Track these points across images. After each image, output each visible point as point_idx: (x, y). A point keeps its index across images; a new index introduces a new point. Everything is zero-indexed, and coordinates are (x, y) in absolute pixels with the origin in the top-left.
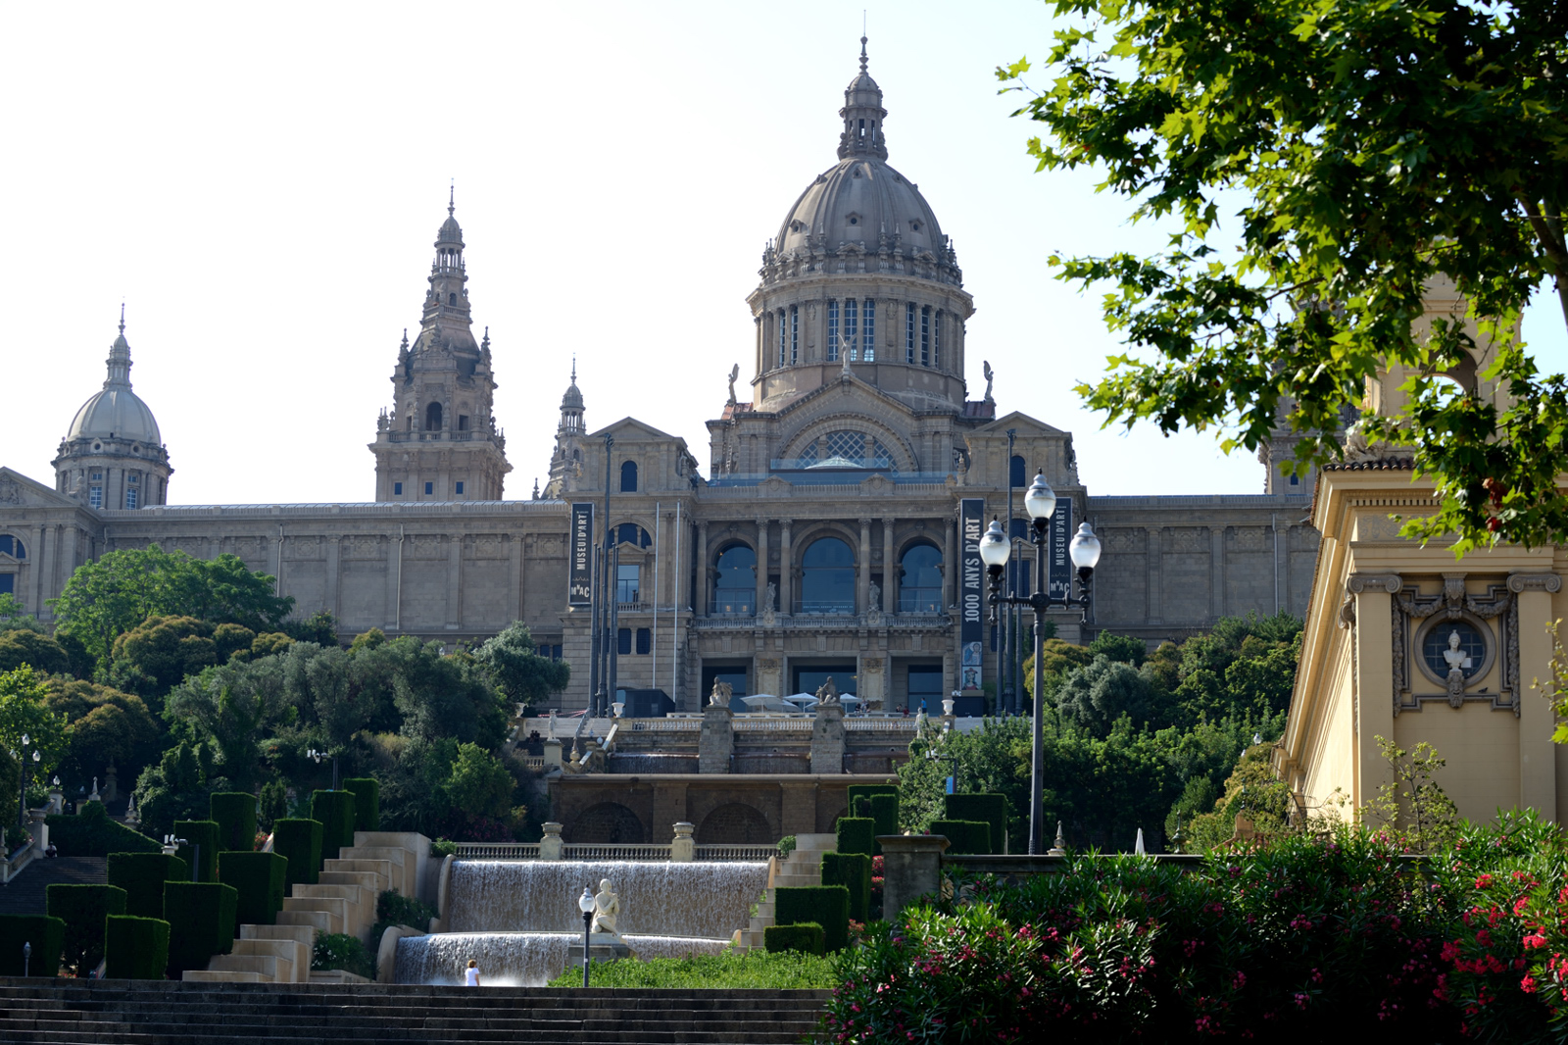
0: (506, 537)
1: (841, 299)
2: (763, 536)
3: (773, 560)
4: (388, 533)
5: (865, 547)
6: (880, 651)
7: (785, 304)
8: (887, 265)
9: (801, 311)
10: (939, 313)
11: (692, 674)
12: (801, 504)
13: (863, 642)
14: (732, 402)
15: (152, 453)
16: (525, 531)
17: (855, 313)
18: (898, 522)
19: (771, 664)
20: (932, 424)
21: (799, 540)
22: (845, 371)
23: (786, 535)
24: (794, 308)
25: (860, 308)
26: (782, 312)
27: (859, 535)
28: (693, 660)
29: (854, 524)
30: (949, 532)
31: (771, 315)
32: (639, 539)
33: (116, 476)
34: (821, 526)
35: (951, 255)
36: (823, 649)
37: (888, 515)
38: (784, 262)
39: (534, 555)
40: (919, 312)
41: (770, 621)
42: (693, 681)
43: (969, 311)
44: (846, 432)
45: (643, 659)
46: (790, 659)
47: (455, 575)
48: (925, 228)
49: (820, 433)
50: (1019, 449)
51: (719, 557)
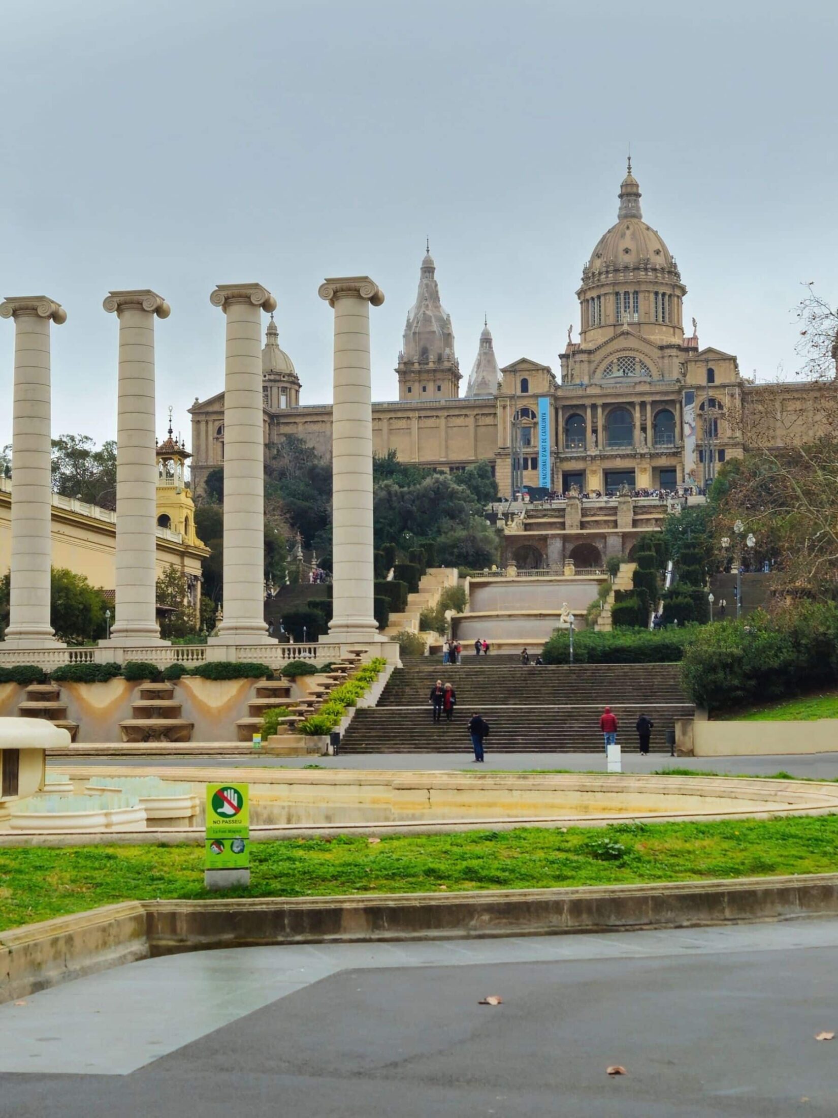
0: (466, 415)
1: (622, 292)
2: (589, 411)
3: (594, 423)
4: (411, 416)
5: (638, 415)
6: (647, 464)
7: (595, 296)
8: (643, 273)
9: (602, 298)
10: (670, 296)
11: (558, 478)
12: (606, 396)
13: (638, 461)
14: (570, 344)
15: (292, 379)
16: (475, 413)
17: (629, 298)
18: (654, 403)
19: (594, 472)
20: (668, 352)
21: (606, 413)
22: (626, 328)
23: (600, 410)
24: (599, 297)
25: (631, 296)
26: (593, 299)
27: (635, 409)
28: (558, 471)
29: (632, 404)
30: (678, 406)
31: (588, 301)
32: (530, 416)
33: (275, 390)
34: (616, 405)
35: (675, 266)
36: (619, 464)
37: (648, 399)
38: (593, 273)
39: (480, 424)
40: (660, 296)
41: (593, 452)
42: (558, 482)
43: (684, 292)
44: (626, 357)
45: (534, 472)
46: (603, 469)
47: (443, 434)
48: (662, 253)
49: (614, 358)
50: (711, 365)
51: (568, 421)
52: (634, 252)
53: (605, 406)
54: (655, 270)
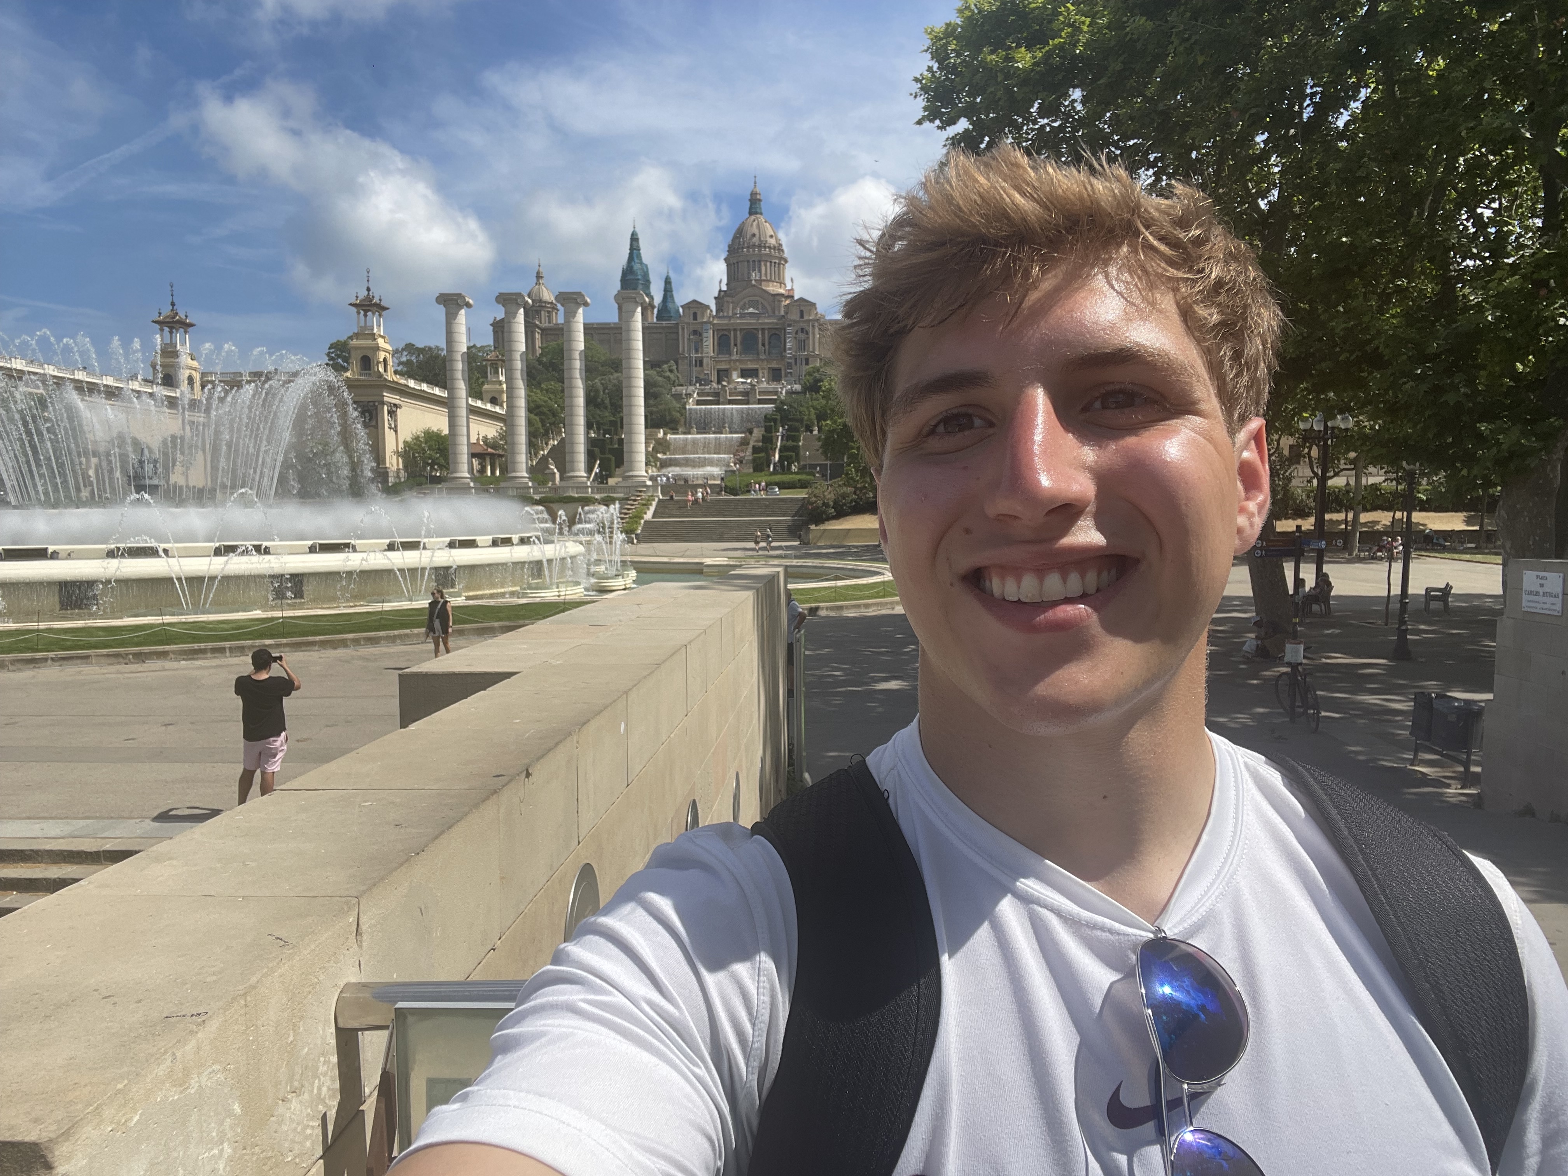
0: (660, 333)
1: (751, 260)
2: (732, 333)
3: (735, 339)
5: (760, 336)
6: (765, 365)
7: (735, 261)
8: (764, 250)
9: (739, 263)
10: (778, 264)
11: (714, 372)
12: (742, 324)
13: (760, 363)
14: (720, 291)
15: (553, 305)
16: (666, 331)
17: (755, 264)
18: (769, 328)
19: (735, 370)
20: (778, 298)
21: (742, 334)
22: (753, 283)
23: (738, 333)
26: (734, 263)
27: (758, 333)
28: (714, 368)
29: (757, 329)
30: (783, 331)
31: (731, 264)
32: (698, 334)
33: (543, 312)
34: (748, 330)
35: (782, 246)
36: (750, 366)
37: (766, 327)
38: (734, 247)
39: (668, 338)
40: (773, 264)
41: (734, 357)
43: (786, 261)
44: (753, 300)
45: (701, 368)
49: (746, 300)
50: (802, 308)
51: (720, 339)
52: (757, 236)
53: (741, 330)
54: (770, 248)
